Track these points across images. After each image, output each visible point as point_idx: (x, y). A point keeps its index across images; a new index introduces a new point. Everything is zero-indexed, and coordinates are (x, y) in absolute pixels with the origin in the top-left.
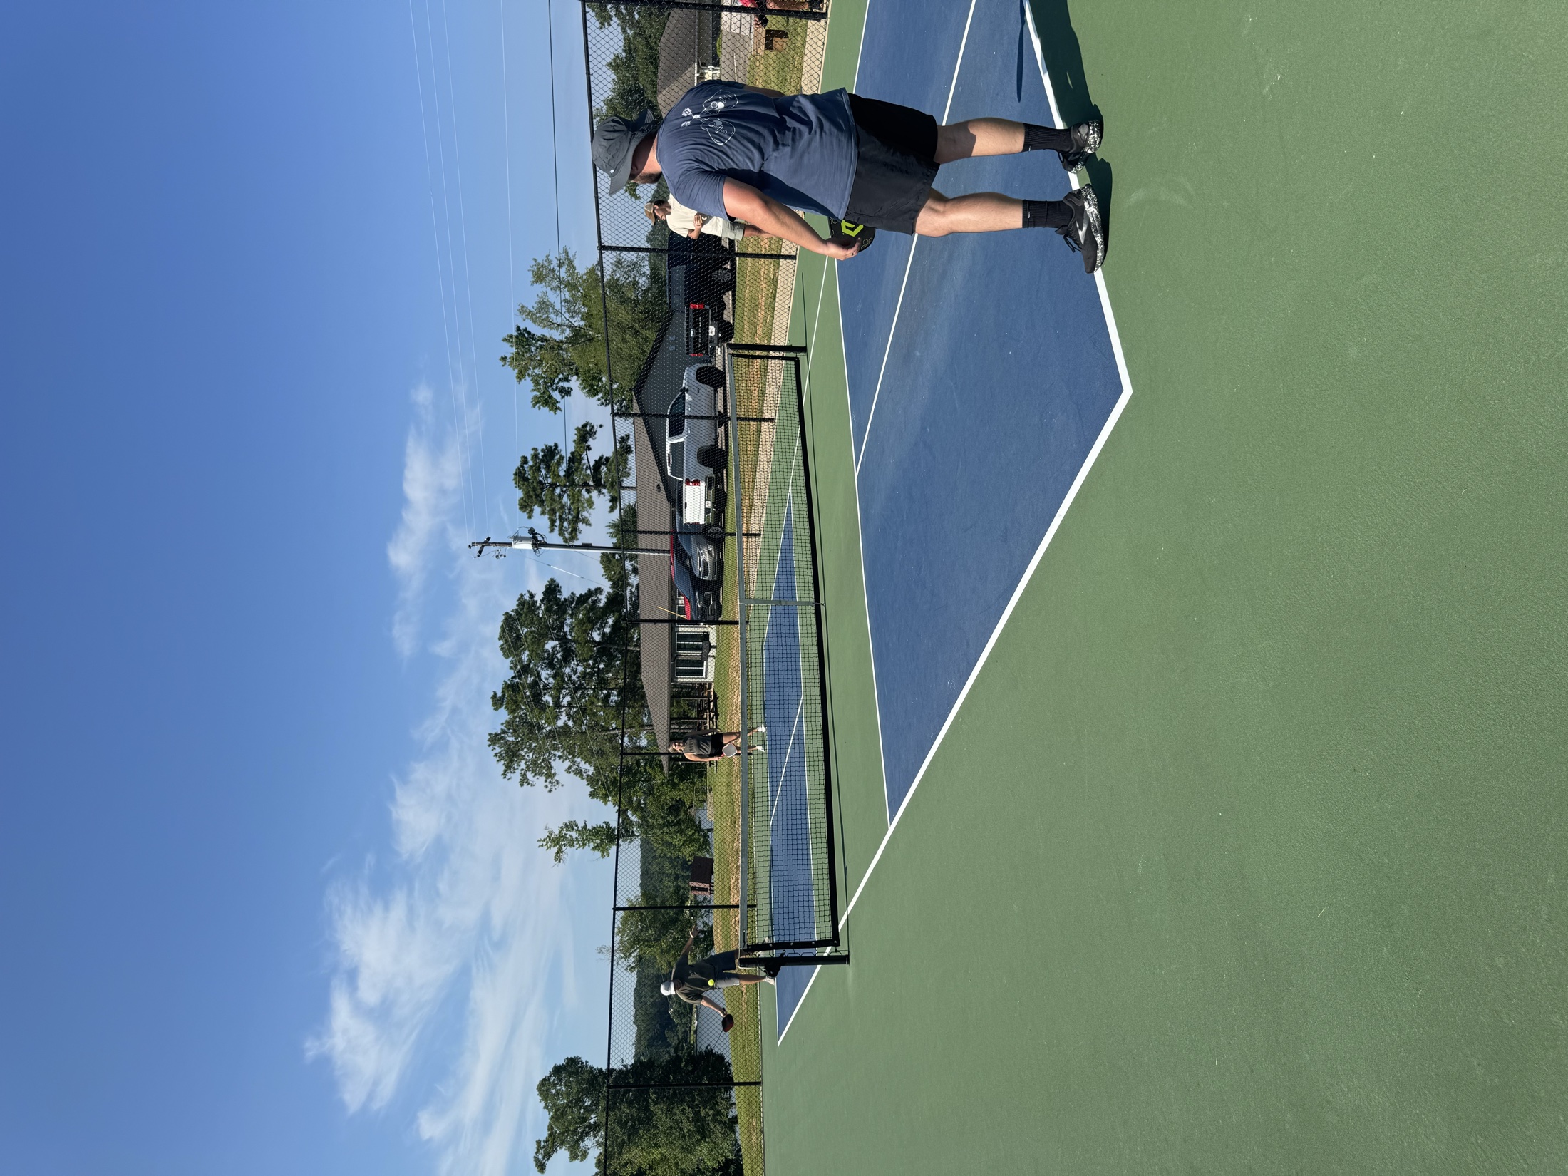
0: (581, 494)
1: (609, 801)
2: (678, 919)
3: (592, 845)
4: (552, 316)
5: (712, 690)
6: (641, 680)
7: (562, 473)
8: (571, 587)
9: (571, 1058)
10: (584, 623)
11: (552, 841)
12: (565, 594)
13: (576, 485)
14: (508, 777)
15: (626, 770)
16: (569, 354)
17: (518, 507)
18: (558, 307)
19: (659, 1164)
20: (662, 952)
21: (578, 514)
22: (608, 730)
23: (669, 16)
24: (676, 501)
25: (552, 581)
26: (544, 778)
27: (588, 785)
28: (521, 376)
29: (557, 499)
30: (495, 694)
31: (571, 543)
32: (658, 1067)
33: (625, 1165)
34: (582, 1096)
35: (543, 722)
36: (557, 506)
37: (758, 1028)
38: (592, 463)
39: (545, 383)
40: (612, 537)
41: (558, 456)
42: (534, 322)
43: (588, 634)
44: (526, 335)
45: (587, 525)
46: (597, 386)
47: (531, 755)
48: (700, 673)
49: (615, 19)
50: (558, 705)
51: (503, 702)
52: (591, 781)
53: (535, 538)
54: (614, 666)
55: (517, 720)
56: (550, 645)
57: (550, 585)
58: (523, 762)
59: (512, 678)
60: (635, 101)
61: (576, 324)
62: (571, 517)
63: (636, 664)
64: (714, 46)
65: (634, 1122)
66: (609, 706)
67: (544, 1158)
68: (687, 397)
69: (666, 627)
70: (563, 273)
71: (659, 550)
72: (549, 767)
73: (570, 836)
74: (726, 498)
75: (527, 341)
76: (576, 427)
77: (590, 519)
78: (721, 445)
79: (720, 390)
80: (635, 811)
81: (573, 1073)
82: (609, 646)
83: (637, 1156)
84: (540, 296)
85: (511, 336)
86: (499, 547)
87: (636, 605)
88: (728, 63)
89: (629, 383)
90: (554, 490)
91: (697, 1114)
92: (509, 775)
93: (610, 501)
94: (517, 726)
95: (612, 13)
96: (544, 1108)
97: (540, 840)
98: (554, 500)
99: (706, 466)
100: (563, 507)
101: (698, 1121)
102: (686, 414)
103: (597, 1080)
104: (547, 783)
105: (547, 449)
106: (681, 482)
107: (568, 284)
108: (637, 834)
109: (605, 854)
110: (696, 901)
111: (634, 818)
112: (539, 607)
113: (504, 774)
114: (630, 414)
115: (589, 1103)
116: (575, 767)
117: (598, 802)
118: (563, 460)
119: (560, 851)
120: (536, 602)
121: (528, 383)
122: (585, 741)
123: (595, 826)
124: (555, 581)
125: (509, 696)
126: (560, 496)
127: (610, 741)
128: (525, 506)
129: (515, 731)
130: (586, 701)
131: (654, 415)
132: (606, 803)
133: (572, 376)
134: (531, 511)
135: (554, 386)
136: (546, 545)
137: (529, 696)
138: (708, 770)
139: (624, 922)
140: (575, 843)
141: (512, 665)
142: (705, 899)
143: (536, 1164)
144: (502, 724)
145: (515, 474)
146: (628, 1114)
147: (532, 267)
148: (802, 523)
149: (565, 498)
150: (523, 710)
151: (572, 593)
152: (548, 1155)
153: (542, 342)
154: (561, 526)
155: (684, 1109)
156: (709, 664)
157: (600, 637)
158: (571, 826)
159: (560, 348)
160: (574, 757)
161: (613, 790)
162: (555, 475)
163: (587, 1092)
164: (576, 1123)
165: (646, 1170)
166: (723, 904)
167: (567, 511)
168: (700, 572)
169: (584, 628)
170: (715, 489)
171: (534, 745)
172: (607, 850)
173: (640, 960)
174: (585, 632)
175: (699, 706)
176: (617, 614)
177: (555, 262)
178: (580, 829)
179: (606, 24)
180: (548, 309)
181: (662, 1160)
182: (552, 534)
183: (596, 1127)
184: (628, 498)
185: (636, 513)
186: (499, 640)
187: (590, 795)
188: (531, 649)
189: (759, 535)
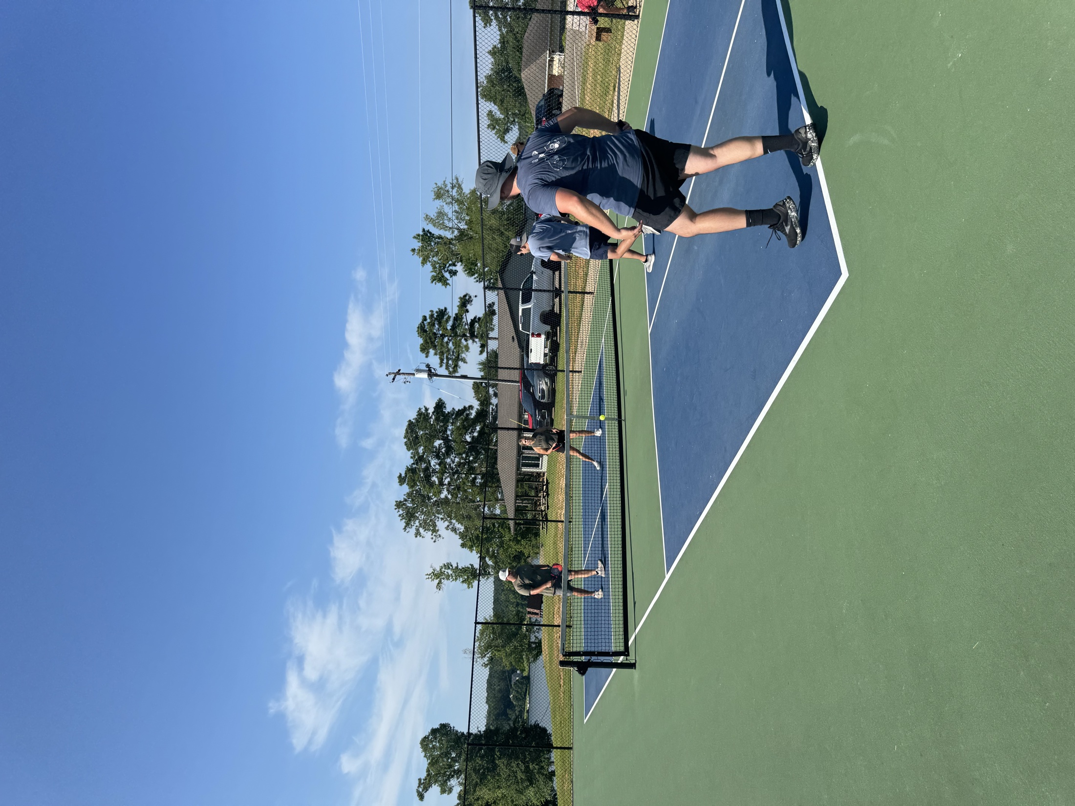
0: (461, 342)
1: (473, 550)
2: (517, 634)
3: (461, 579)
4: (446, 222)
5: (545, 477)
6: (497, 469)
7: (449, 328)
8: (453, 405)
9: (443, 724)
10: (461, 429)
11: (435, 575)
12: (448, 409)
13: (458, 336)
14: (407, 531)
15: (485, 530)
16: (456, 247)
17: (420, 350)
18: (450, 215)
19: (500, 800)
20: (507, 655)
21: (459, 355)
22: (474, 502)
23: (531, 18)
24: (525, 348)
25: (440, 400)
26: (431, 533)
27: (460, 538)
28: (424, 262)
29: (445, 345)
30: (401, 475)
31: (453, 375)
32: (502, 734)
33: (478, 799)
34: (450, 750)
35: (431, 494)
36: (445, 350)
37: (571, 710)
38: (469, 321)
39: (440, 267)
40: (481, 371)
41: (447, 316)
42: (434, 226)
43: (463, 436)
44: (429, 235)
45: (464, 363)
46: (474, 269)
47: (423, 516)
48: (537, 466)
49: (494, 21)
50: (441, 483)
51: (405, 480)
52: (462, 536)
53: (430, 371)
54: (479, 459)
55: (415, 492)
56: (437, 443)
57: (439, 403)
58: (417, 521)
59: (412, 464)
60: (507, 76)
61: (462, 227)
62: (454, 357)
63: (494, 458)
64: (561, 39)
65: (484, 770)
66: (475, 486)
67: (423, 790)
68: (534, 277)
69: (515, 433)
70: (454, 193)
71: (512, 381)
72: (435, 525)
73: (447, 572)
74: (559, 346)
75: (429, 238)
76: (459, 297)
77: (466, 359)
78: (557, 310)
79: (557, 273)
80: (491, 558)
81: (444, 734)
82: (476, 445)
83: (486, 794)
84: (439, 208)
85: (419, 235)
86: (406, 376)
87: (495, 418)
88: (570, 50)
89: (495, 267)
90: (443, 339)
91: (527, 767)
92: (408, 529)
93: (480, 347)
94: (414, 496)
95: (493, 18)
96: (424, 757)
97: (427, 575)
98: (443, 346)
99: (546, 324)
100: (449, 350)
101: (527, 773)
102: (533, 288)
103: (460, 740)
104: (433, 536)
105: (439, 311)
106: (529, 334)
107: (457, 201)
108: (492, 574)
109: (470, 586)
110: (530, 621)
111: (490, 562)
112: (431, 417)
113: (405, 529)
114: (496, 288)
115: (454, 756)
116: (452, 526)
117: (466, 551)
118: (450, 319)
119: (440, 583)
120: (429, 414)
121: (428, 267)
122: (459, 509)
123: (464, 567)
124: (442, 400)
125: (410, 476)
126: (447, 343)
127: (476, 509)
128: (424, 349)
129: (413, 500)
130: (460, 482)
131: (512, 289)
132: (471, 552)
133: (458, 263)
134: (428, 353)
135: (446, 269)
136: (437, 375)
137: (422, 477)
138: (541, 532)
139: (482, 633)
140: (451, 577)
141: (412, 456)
142: (536, 620)
143: (418, 795)
144: (405, 495)
145: (418, 328)
146: (480, 765)
147: (434, 189)
148: (610, 364)
149: (451, 345)
150: (418, 486)
151: (453, 409)
152: (426, 789)
153: (439, 239)
154: (447, 363)
155: (518, 763)
156: (544, 459)
157: (471, 439)
158: (448, 566)
159: (450, 243)
160: (451, 519)
161: (477, 543)
162: (444, 329)
163: (453, 748)
164: (445, 768)
165: (492, 803)
166: (549, 624)
167: (451, 353)
168: (540, 396)
169: (460, 432)
170: (552, 340)
171: (425, 510)
172: (472, 583)
173: (491, 659)
174: (461, 435)
175: (536, 488)
176: (482, 424)
177: (449, 186)
178: (454, 568)
179: (488, 25)
180: (444, 217)
181: (502, 797)
182: (441, 368)
183: (458, 772)
184: (492, 345)
185: (497, 355)
186: (404, 438)
187: (461, 545)
188: (424, 445)
189: (581, 372)
